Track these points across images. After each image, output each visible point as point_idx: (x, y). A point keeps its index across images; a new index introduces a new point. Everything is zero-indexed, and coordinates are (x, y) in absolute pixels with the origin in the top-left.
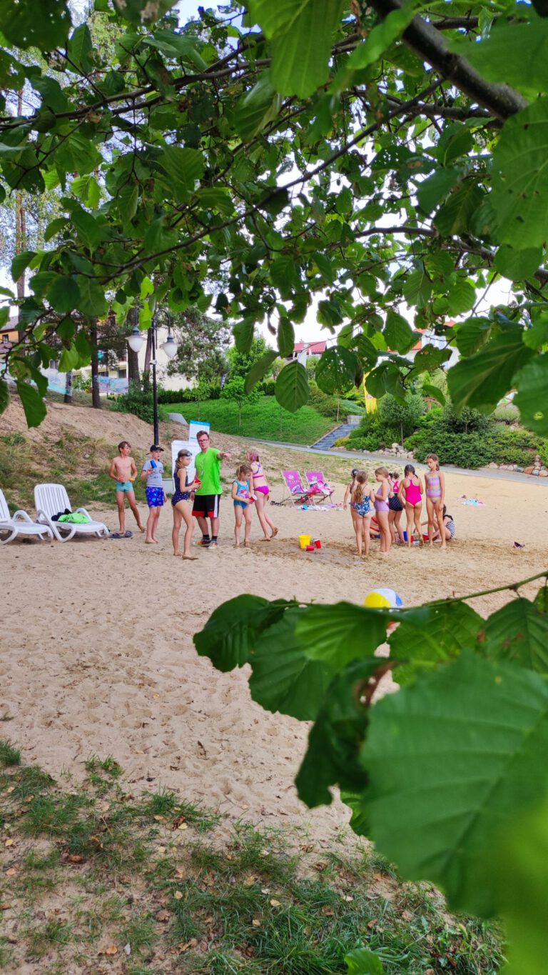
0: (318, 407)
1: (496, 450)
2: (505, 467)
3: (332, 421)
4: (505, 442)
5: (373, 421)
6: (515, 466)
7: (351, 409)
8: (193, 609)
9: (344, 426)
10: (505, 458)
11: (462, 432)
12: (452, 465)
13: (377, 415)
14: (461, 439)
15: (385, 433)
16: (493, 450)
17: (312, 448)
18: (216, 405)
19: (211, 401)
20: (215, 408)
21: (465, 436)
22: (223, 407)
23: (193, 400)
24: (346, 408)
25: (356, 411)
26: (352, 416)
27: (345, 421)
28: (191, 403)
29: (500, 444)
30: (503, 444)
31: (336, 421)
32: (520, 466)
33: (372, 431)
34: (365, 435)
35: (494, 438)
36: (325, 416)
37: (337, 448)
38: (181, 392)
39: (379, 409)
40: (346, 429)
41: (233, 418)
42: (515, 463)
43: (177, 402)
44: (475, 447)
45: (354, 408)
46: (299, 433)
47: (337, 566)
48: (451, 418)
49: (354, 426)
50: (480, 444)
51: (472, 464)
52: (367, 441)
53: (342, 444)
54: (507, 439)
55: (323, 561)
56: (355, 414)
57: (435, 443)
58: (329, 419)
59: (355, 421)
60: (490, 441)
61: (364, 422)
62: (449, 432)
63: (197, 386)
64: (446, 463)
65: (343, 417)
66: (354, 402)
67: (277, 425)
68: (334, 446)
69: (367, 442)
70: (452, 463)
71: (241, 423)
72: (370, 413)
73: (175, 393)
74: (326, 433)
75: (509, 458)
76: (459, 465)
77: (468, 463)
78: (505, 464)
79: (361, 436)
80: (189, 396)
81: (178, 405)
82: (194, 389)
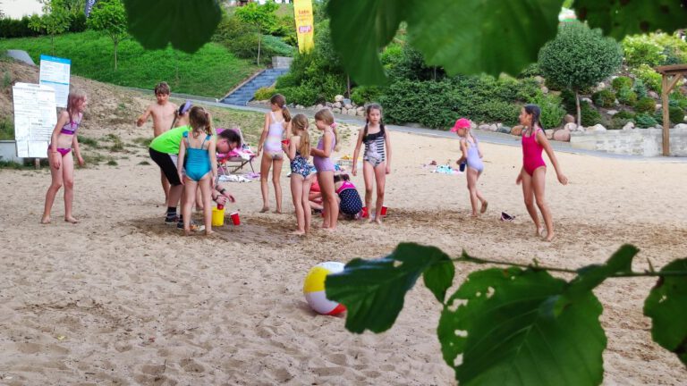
0: (228, 45)
1: (475, 103)
2: (487, 126)
3: (250, 65)
4: (486, 92)
5: (308, 64)
6: (500, 125)
7: (277, 49)
8: (54, 301)
9: (268, 71)
10: (486, 113)
11: (429, 79)
12: (416, 125)
13: (314, 56)
14: (428, 88)
15: (325, 81)
16: (470, 103)
17: (223, 101)
18: (78, 41)
19: (72, 35)
20: (77, 45)
21: (434, 85)
22: (89, 44)
23: (44, 32)
24: (269, 47)
25: (284, 51)
26: (279, 58)
27: (269, 64)
28: (40, 38)
29: (480, 95)
30: (483, 95)
31: (256, 64)
32: (505, 124)
33: (307, 78)
34: (298, 84)
35: (471, 86)
36: (241, 57)
37: (258, 102)
38: (26, 21)
39: (316, 47)
40: (271, 75)
41: (105, 58)
42: (499, 120)
43: (18, 35)
44: (446, 99)
45: (281, 46)
46: (203, 81)
47: (264, 246)
48: (414, 59)
49: (282, 72)
50: (454, 95)
51: (443, 122)
52: (300, 91)
53: (266, 97)
54: (488, 88)
55: (244, 240)
56: (284, 55)
57: (393, 94)
58: (246, 62)
59: (283, 64)
60: (467, 91)
61: (295, 65)
62: (412, 79)
63: (49, 13)
64: (408, 121)
65: (266, 58)
66: (282, 39)
67: (171, 69)
68: (254, 99)
69: (301, 93)
70: (416, 121)
71: (118, 67)
72: (304, 53)
73: (16, 23)
74: (242, 81)
75: (491, 114)
76: (425, 125)
77: (438, 121)
78: (486, 122)
79: (291, 86)
80: (37, 26)
81: (20, 40)
82: (45, 17)
